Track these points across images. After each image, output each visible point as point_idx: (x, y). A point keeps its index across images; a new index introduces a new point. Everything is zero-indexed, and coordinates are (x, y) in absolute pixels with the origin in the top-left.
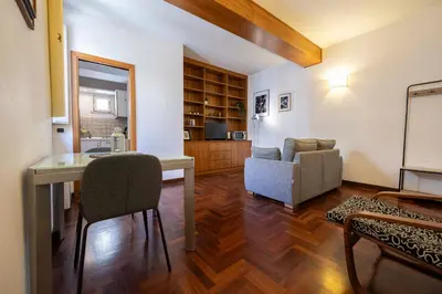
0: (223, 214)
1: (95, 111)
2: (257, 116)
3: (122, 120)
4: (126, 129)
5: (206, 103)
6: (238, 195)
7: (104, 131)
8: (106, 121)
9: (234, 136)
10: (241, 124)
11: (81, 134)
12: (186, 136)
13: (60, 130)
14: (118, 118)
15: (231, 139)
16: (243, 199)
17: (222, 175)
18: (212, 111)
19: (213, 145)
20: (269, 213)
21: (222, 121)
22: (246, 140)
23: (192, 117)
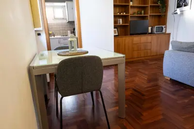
0: (145, 94)
1: (55, 19)
2: (178, 11)
3: (72, 23)
4: (74, 29)
5: (131, 4)
6: (157, 80)
7: (62, 32)
8: (62, 25)
9: (155, 30)
10: (161, 19)
11: (50, 35)
12: (115, 32)
13: (39, 34)
14: (69, 22)
15: (152, 33)
16: (161, 83)
17: (143, 62)
18: (136, 10)
19: (136, 39)
20: (185, 96)
21: (144, 18)
22: (165, 34)
23: (120, 17)
